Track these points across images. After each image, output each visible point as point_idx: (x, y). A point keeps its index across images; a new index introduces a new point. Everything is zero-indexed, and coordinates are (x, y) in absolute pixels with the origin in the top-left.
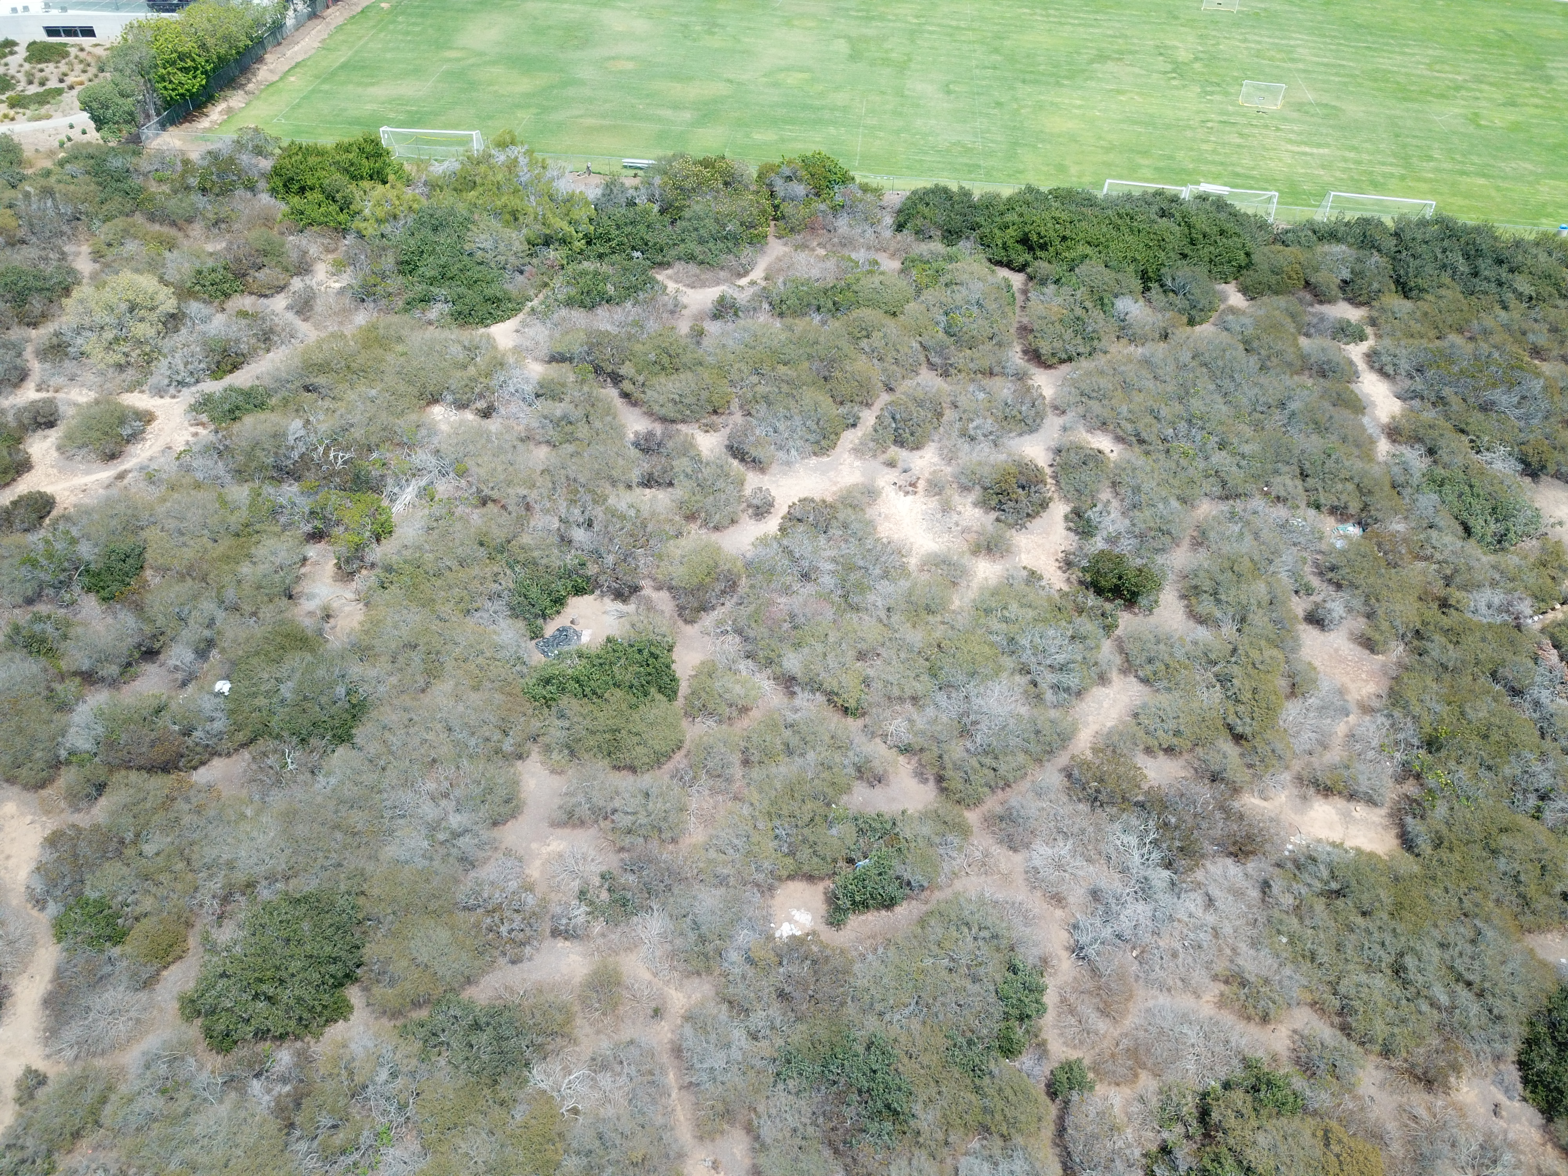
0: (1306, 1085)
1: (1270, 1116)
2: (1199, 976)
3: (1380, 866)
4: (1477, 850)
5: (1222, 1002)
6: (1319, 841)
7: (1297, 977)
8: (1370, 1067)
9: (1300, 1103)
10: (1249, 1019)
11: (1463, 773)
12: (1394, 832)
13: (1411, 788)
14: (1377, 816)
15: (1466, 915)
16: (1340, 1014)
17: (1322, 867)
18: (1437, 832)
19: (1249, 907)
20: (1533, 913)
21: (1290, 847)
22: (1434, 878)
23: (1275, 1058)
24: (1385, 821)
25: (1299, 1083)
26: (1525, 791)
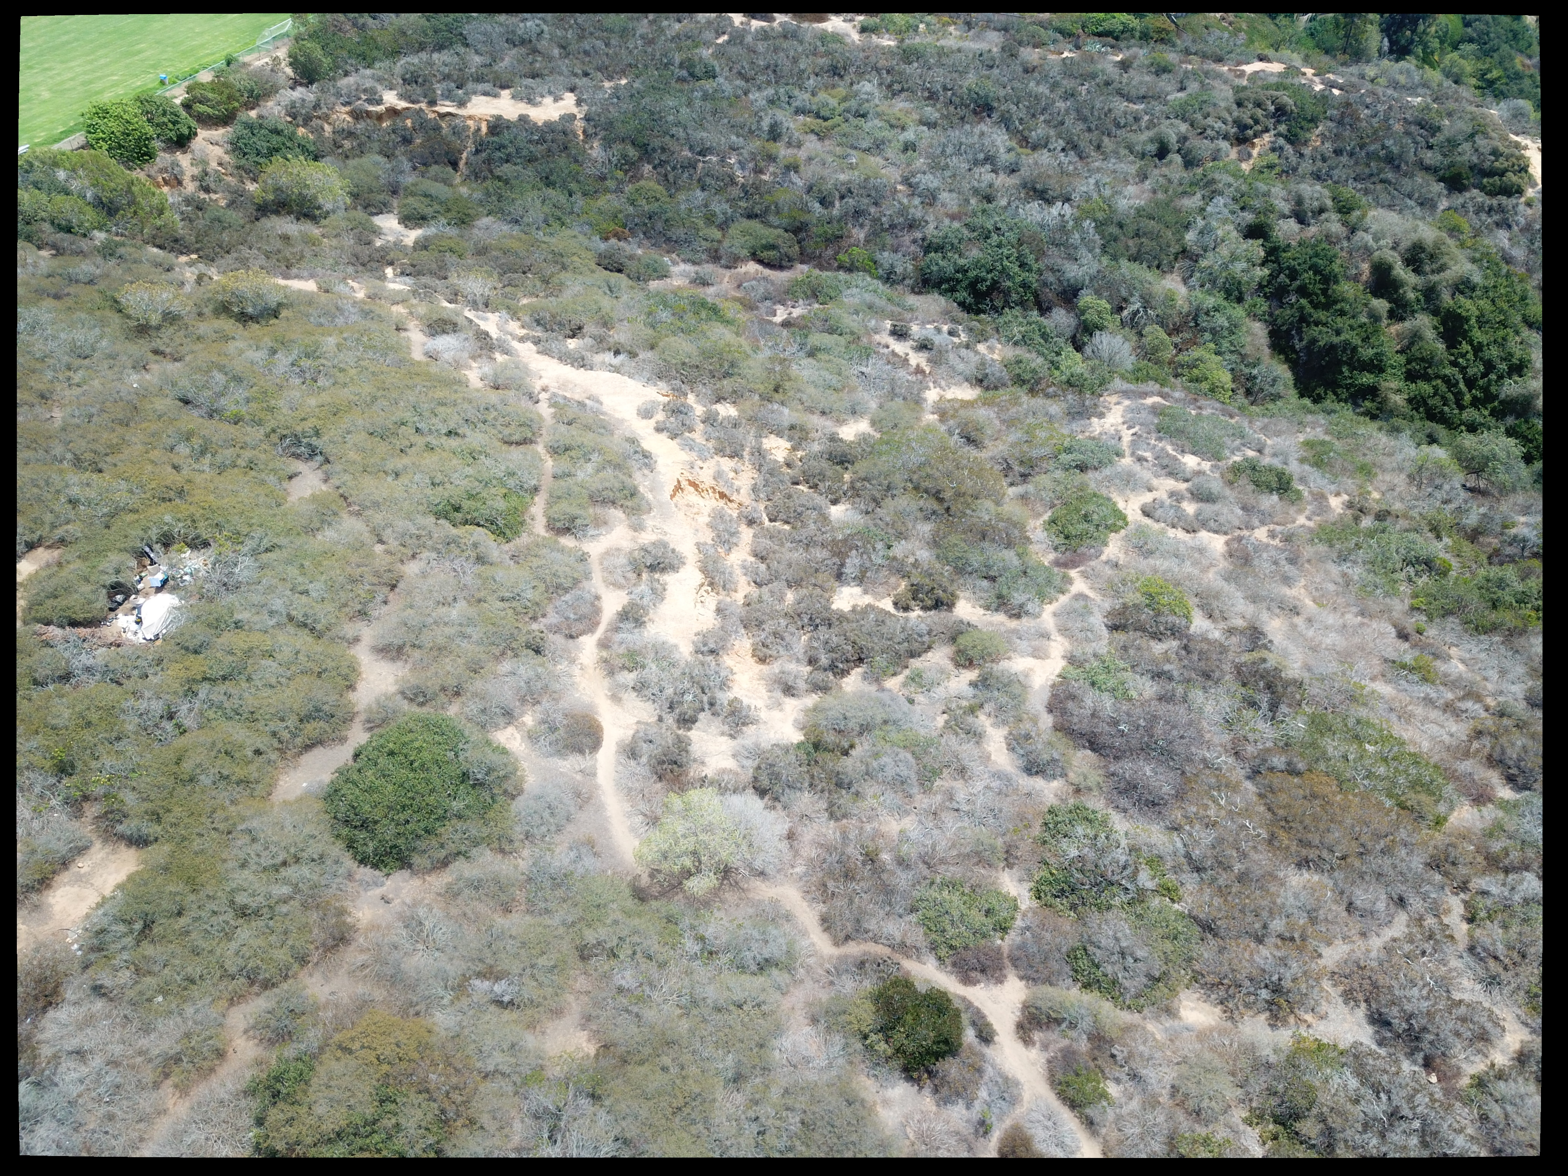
0: (295, 1045)
1: (305, 1092)
2: (145, 1102)
3: (146, 876)
4: (183, 791)
5: (183, 1090)
6: (88, 916)
7: (200, 1004)
8: (308, 981)
9: (306, 1058)
10: (212, 1070)
11: (108, 761)
12: (123, 847)
13: (92, 810)
14: (98, 852)
15: (229, 833)
16: (252, 983)
17: (114, 928)
18: (146, 812)
19: (108, 1016)
20: (257, 782)
21: (76, 946)
22: (184, 839)
23: (259, 1062)
24: (108, 849)
25: (290, 1051)
26: (156, 725)
